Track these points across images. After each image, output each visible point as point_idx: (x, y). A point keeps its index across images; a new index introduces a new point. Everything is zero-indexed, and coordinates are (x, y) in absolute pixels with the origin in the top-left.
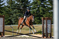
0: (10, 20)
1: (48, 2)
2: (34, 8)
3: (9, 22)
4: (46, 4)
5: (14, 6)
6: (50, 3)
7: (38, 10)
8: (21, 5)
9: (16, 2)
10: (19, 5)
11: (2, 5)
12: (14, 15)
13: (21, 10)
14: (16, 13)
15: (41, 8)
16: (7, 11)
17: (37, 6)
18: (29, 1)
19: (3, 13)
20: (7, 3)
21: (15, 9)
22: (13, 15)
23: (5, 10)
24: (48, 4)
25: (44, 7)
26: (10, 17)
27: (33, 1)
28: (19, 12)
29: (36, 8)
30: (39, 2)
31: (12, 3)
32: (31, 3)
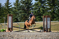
0: (17, 19)
1: (47, 4)
2: (36, 9)
3: (15, 20)
4: (46, 5)
5: (20, 7)
6: (49, 4)
7: (39, 10)
8: (25, 6)
9: (21, 4)
10: (23, 6)
11: (10, 6)
12: (20, 14)
13: (25, 10)
14: (21, 13)
15: (41, 9)
16: (14, 12)
17: (38, 7)
18: (31, 3)
19: (11, 13)
20: (14, 5)
21: (20, 9)
22: (18, 14)
23: (12, 10)
24: (47, 6)
25: (44, 8)
26: (17, 16)
27: (35, 3)
28: (23, 12)
29: (37, 9)
30: (40, 4)
31: (18, 5)
32: (33, 4)
